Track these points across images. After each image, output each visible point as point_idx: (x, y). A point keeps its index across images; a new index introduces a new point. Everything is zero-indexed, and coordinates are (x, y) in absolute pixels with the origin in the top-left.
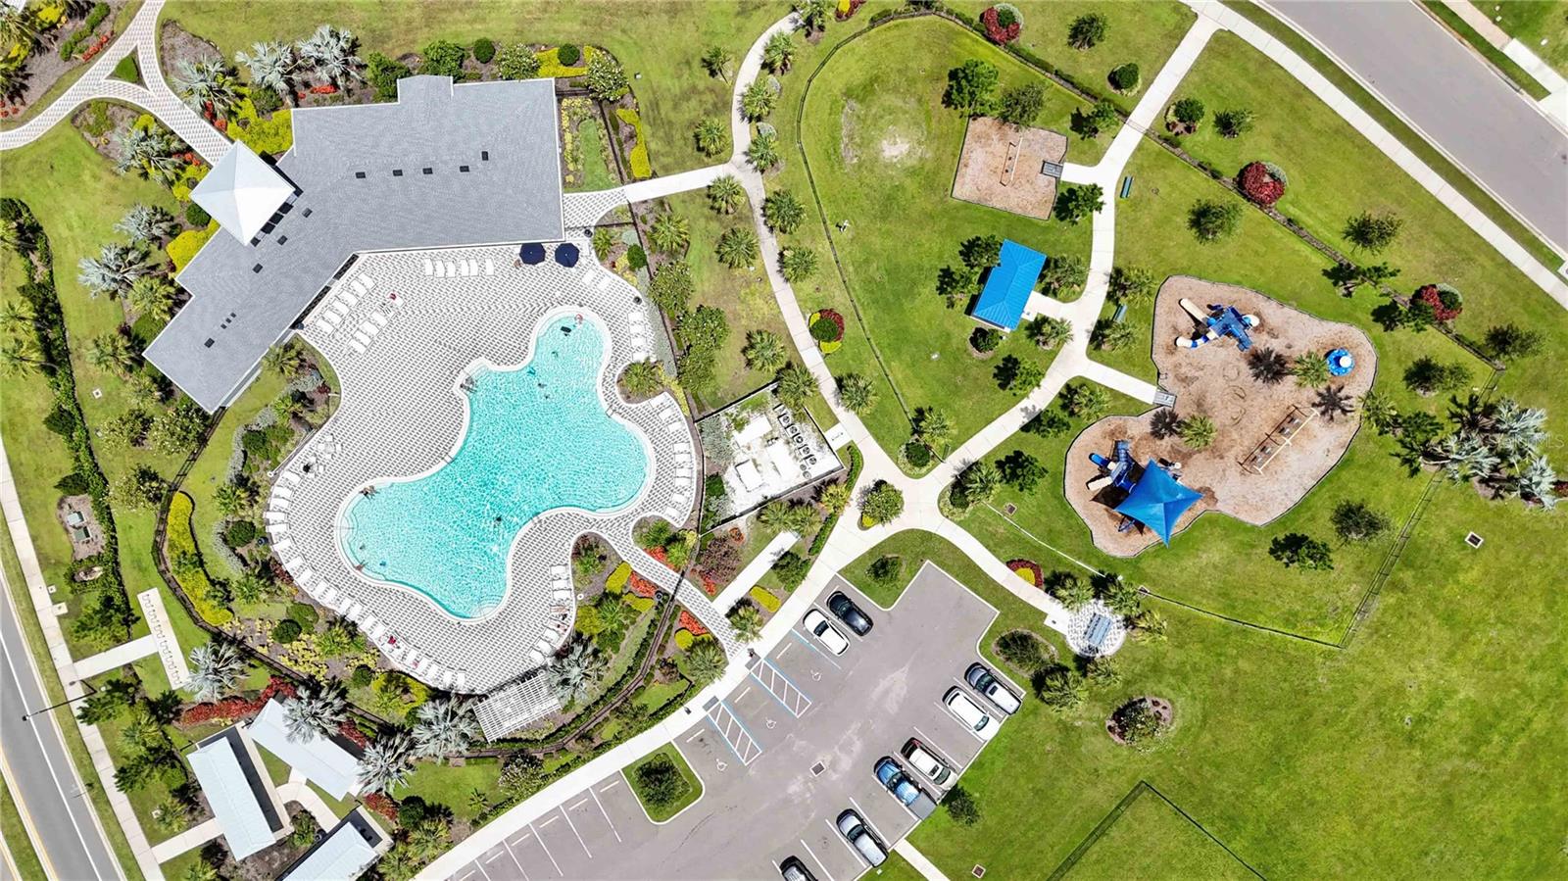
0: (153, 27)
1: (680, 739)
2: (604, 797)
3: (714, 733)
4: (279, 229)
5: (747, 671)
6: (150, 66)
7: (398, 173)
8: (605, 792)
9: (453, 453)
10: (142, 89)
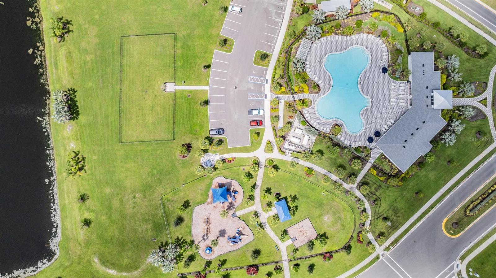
0: (487, 114)
1: (267, 70)
2: (271, 46)
3: (262, 77)
4: (430, 98)
5: (266, 93)
6: (481, 106)
7: (417, 129)
8: (272, 48)
9: (359, 85)
10: (478, 101)
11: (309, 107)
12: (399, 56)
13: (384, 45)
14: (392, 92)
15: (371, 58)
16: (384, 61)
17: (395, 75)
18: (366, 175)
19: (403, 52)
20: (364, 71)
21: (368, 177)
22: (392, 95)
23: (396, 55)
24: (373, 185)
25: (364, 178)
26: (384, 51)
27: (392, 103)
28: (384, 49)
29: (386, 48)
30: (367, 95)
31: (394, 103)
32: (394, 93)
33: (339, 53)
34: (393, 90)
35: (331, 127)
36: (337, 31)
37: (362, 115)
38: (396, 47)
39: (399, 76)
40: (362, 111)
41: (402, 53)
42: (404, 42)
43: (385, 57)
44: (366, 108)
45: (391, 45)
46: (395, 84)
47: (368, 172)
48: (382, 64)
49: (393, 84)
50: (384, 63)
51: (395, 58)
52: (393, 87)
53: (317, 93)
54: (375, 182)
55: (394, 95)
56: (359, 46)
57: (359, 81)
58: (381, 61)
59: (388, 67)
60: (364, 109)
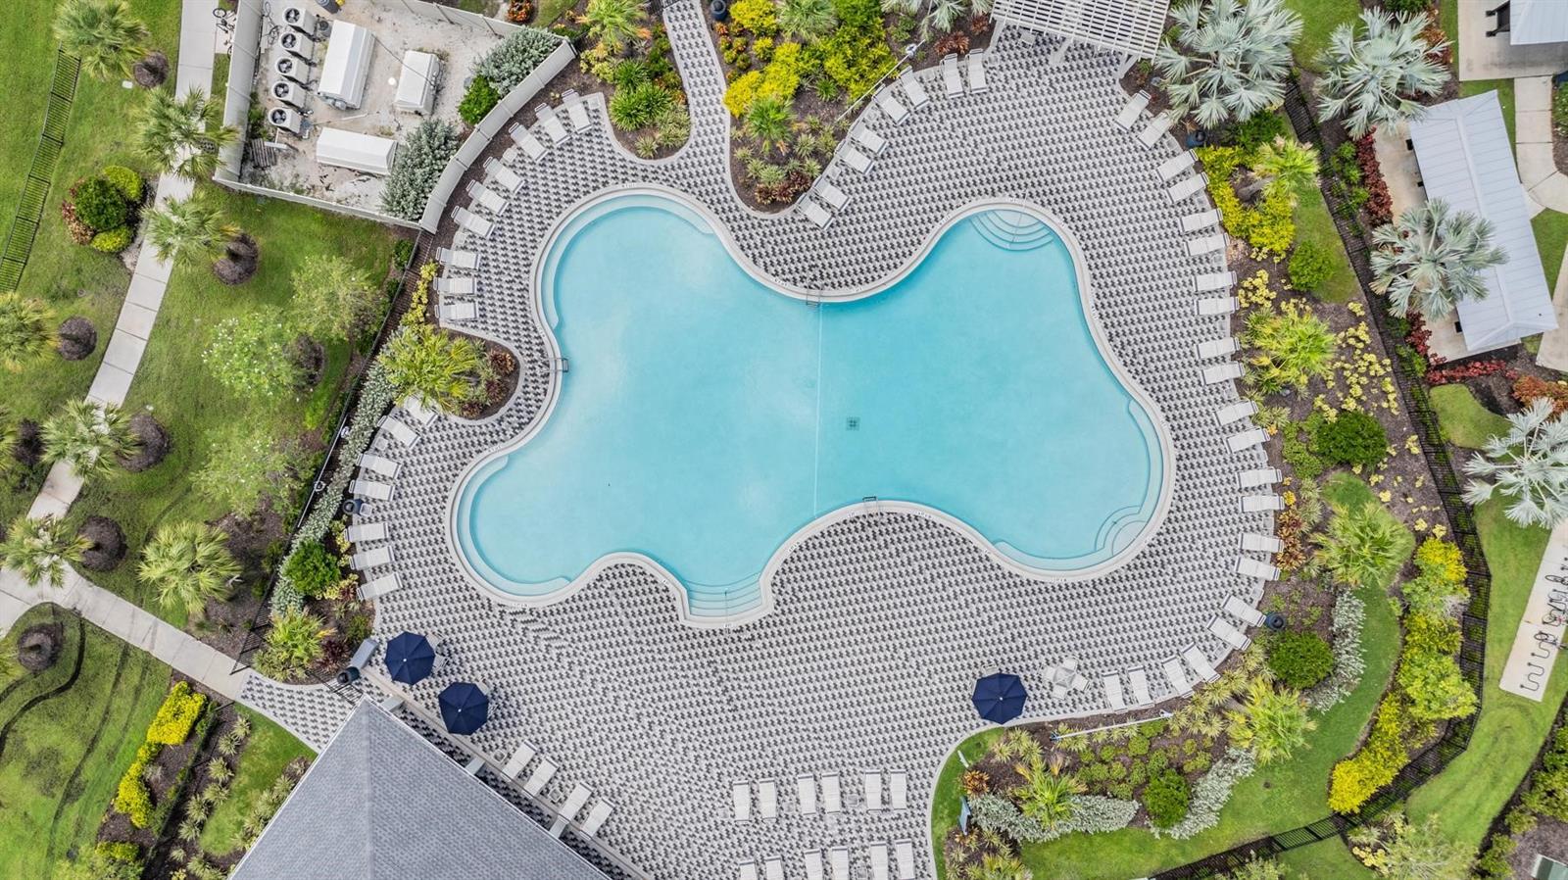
11: (620, 134)
12: (1135, 804)
13: (1207, 672)
14: (830, 785)
15: (1088, 576)
16: (1080, 683)
17: (977, 791)
18: (149, 663)
19: (1175, 833)
20: (977, 540)
21: (136, 680)
22: (805, 788)
23: (1137, 777)
24: (75, 730)
25: (126, 650)
26: (1156, 679)
27: (741, 795)
28: (1173, 671)
29: (1182, 687)
30: (778, 585)
31: (742, 811)
32: (832, 802)
33: (1091, 315)
34: (851, 793)
35: (490, 337)
36: (1264, 274)
37: (618, 572)
38: (1205, 772)
39: (972, 826)
40: (651, 567)
41: (1166, 819)
42: (1254, 831)
43: (1112, 687)
44: (677, 591)
45: (1214, 730)
46: (899, 800)
47: (177, 676)
48: (1049, 674)
49: (898, 783)
50: (1059, 693)
51: (1118, 770)
52: (872, 785)
53: (746, 186)
54: (101, 745)
55: (808, 805)
56: (1172, 474)
57: (889, 506)
58: (1070, 663)
59: (1036, 730)
60: (664, 578)
